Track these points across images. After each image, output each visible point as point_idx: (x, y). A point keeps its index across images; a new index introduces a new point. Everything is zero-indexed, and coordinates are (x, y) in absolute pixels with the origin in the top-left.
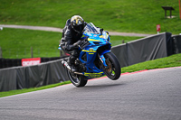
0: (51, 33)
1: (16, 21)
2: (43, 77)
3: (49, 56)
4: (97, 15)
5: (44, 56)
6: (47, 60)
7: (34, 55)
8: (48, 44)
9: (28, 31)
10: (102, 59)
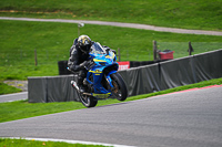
0: (143, 31)
1: (101, 16)
2: (132, 85)
3: (140, 60)
4: (200, 10)
5: (134, 59)
6: (138, 64)
7: (122, 59)
8: (139, 45)
9: (115, 28)
10: (109, 80)
